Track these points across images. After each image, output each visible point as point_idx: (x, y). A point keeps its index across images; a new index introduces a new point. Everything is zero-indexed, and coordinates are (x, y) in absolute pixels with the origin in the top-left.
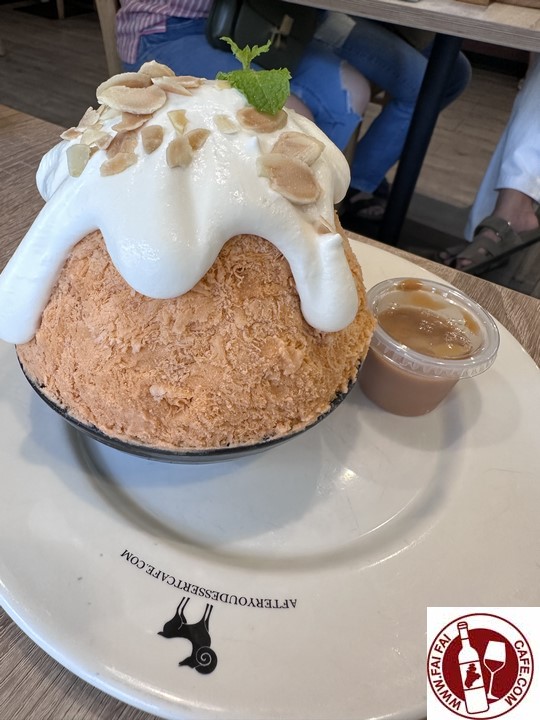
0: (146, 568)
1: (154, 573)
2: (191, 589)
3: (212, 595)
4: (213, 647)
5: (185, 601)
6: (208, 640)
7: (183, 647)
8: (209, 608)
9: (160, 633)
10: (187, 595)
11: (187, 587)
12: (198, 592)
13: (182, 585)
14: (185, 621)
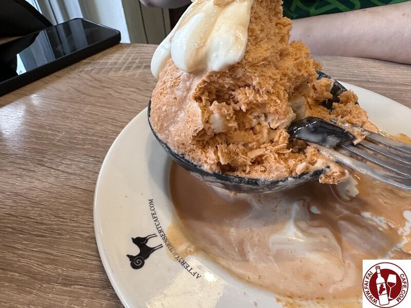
0: (153, 212)
1: (154, 216)
2: (162, 233)
3: (167, 243)
4: (146, 261)
5: (155, 236)
6: (147, 257)
7: (135, 251)
8: (161, 246)
9: (133, 239)
10: (157, 234)
11: (160, 231)
12: (163, 237)
13: (160, 229)
14: (146, 242)
